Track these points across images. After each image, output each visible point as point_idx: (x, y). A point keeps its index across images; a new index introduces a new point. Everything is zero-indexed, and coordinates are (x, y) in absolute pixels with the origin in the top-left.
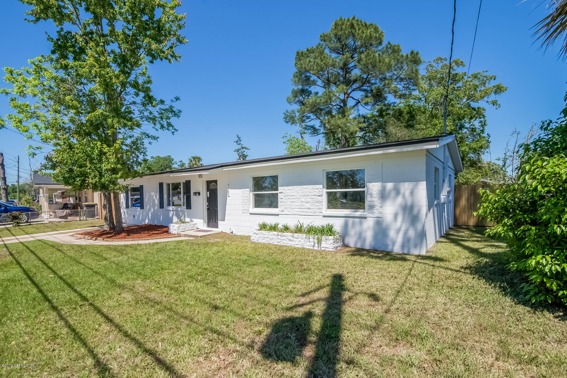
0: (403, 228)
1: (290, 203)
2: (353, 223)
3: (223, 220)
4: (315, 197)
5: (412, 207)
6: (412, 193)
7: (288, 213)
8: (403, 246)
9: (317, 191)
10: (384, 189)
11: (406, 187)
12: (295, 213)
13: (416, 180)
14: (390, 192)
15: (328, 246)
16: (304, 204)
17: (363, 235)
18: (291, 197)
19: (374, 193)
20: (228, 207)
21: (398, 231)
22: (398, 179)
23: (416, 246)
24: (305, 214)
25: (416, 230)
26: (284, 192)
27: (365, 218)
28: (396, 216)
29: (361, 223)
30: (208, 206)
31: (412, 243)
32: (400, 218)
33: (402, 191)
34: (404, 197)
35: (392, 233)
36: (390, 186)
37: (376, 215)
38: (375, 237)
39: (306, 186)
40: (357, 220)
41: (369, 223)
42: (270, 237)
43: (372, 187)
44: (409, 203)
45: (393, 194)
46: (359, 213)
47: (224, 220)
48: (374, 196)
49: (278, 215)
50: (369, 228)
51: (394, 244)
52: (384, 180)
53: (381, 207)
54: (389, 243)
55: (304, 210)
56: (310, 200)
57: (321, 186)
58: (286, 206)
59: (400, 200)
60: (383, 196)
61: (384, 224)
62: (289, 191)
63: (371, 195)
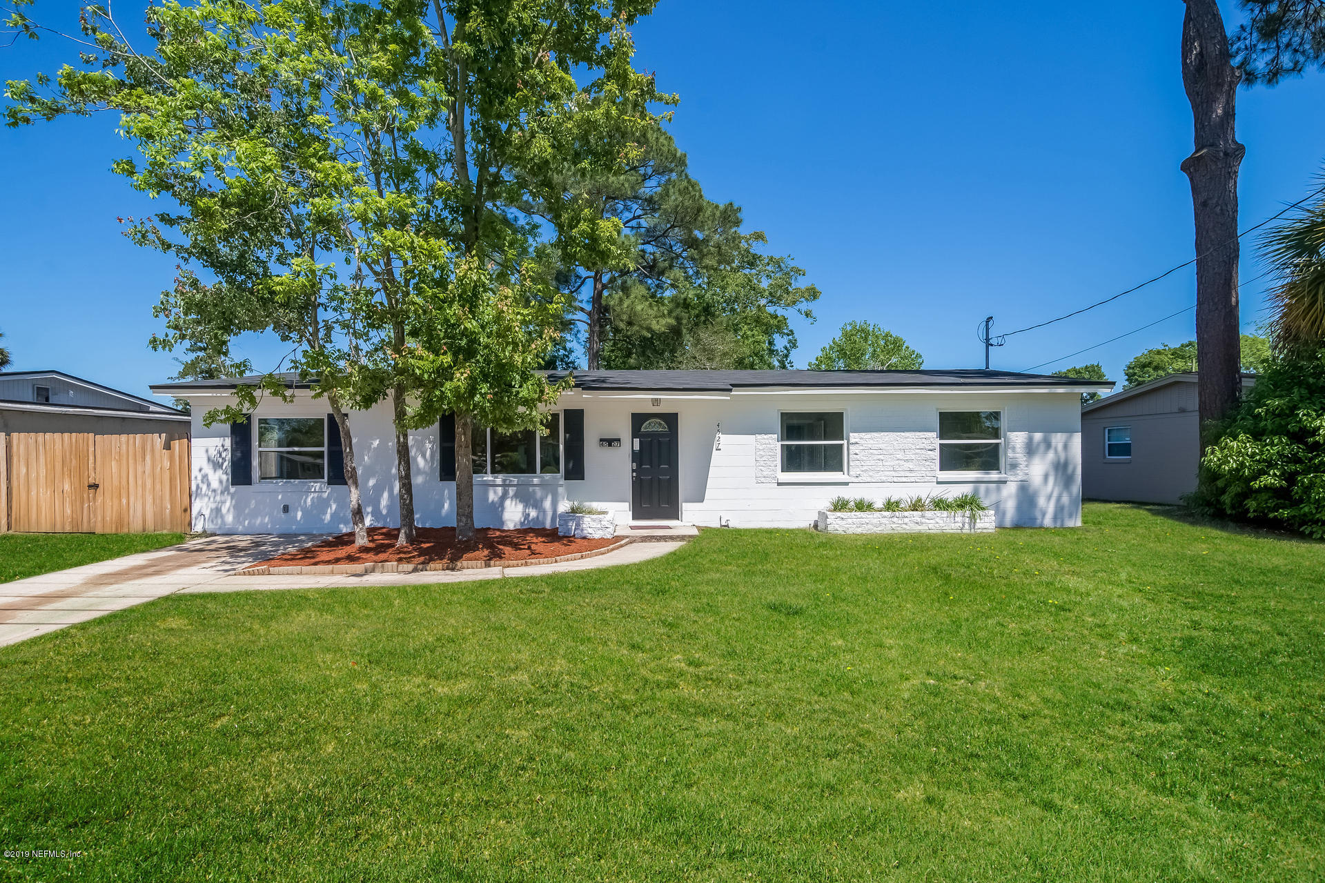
0: (1055, 494)
1: (873, 463)
2: (987, 491)
3: (700, 498)
4: (923, 452)
5: (1066, 464)
6: (1066, 447)
7: (869, 480)
8: (1055, 518)
9: (927, 442)
10: (1030, 440)
11: (1058, 439)
12: (884, 478)
13: (1071, 431)
14: (1039, 444)
15: (987, 525)
16: (902, 463)
17: (1002, 506)
18: (875, 452)
19: (1018, 446)
20: (713, 472)
21: (1049, 498)
22: (1049, 429)
23: (1071, 516)
24: (904, 479)
25: (1070, 496)
26: (862, 442)
27: (1005, 482)
28: (1046, 477)
29: (998, 490)
30: (633, 471)
31: (1066, 511)
32: (1051, 480)
33: (1053, 444)
34: (1056, 450)
35: (1042, 501)
36: (1038, 436)
37: (1020, 478)
38: (1019, 508)
39: (907, 434)
40: (994, 485)
41: (1011, 489)
42: (875, 521)
43: (1014, 438)
44: (1062, 460)
45: (1042, 447)
46: (994, 476)
47: (701, 500)
48: (1018, 450)
49: (847, 484)
50: (1009, 496)
51: (1044, 515)
52: (1031, 429)
53: (1027, 466)
54: (1039, 516)
55: (902, 474)
56: (913, 457)
57: (934, 435)
58: (865, 468)
59: (1051, 455)
60: (1030, 450)
61: (1031, 490)
62: (872, 442)
63: (1014, 449)
